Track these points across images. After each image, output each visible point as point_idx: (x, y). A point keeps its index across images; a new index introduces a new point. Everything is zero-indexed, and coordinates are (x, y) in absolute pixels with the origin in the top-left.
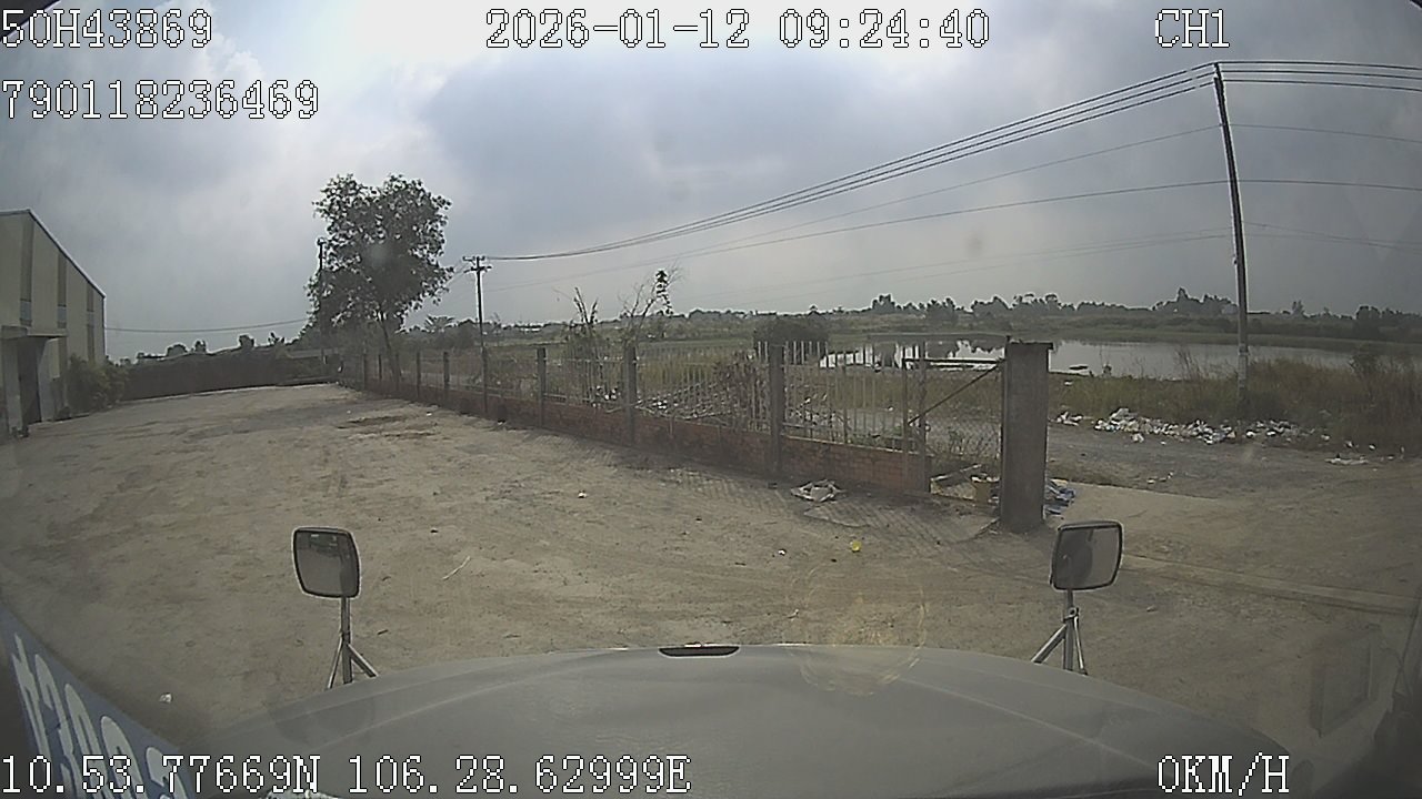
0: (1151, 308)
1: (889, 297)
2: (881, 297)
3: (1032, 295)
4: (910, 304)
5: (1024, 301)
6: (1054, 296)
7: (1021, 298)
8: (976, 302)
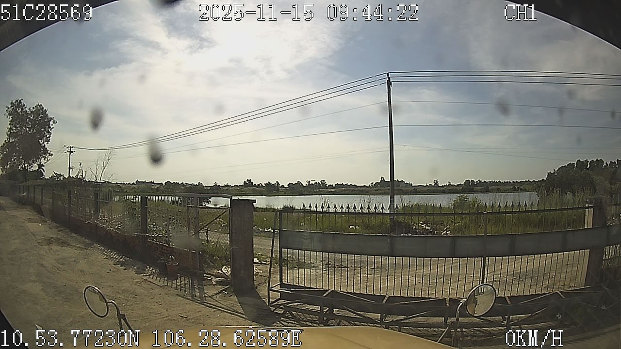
0: (368, 185)
1: (251, 180)
2: (248, 180)
3: (314, 180)
4: (261, 184)
5: (310, 183)
6: (324, 181)
7: (309, 182)
8: (290, 183)
